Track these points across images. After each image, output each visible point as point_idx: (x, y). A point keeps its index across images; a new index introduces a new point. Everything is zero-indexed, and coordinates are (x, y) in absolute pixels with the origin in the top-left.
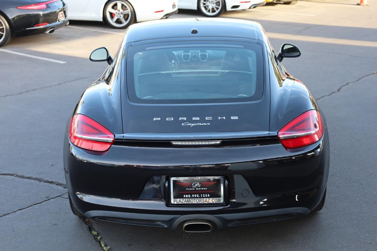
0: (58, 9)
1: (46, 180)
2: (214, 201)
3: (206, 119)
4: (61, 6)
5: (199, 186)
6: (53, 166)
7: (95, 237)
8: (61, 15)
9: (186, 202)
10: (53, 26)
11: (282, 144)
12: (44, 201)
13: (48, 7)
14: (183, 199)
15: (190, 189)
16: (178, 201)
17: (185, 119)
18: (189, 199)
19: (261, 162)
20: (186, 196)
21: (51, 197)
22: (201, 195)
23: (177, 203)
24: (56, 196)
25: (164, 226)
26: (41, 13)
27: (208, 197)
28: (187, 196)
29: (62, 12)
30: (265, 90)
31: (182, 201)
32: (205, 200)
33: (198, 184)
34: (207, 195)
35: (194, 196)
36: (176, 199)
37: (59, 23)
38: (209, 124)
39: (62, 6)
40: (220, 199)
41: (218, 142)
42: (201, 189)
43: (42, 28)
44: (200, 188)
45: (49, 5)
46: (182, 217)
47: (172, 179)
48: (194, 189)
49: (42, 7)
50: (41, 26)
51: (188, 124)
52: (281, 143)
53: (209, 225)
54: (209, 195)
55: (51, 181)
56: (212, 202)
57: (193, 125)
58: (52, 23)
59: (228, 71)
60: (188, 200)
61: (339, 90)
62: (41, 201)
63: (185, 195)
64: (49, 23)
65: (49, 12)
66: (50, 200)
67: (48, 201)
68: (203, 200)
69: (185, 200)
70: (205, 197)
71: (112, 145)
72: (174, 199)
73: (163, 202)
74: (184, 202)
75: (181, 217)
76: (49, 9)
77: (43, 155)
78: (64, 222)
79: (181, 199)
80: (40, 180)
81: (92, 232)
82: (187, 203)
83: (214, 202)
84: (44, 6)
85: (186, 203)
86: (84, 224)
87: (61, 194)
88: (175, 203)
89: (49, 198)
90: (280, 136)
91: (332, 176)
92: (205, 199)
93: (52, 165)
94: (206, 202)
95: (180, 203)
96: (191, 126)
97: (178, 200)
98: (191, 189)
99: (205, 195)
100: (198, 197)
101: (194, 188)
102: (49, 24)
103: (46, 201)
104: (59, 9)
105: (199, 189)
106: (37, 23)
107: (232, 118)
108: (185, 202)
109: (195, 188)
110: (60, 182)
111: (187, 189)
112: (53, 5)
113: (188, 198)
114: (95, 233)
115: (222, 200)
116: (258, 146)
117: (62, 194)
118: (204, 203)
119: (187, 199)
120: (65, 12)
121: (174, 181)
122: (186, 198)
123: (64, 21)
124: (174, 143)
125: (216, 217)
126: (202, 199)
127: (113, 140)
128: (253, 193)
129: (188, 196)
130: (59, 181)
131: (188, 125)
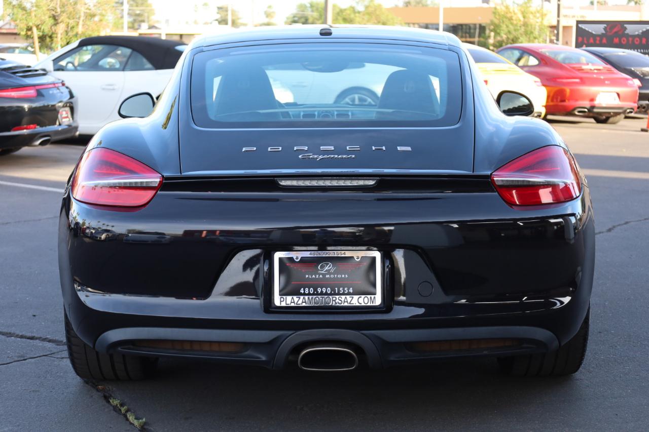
0: (59, 100)
1: (21, 334)
2: (361, 300)
3: (348, 149)
4: (66, 97)
5: (332, 271)
6: (36, 317)
7: (116, 409)
8: (64, 113)
9: (305, 302)
10: (48, 132)
11: (498, 193)
12: (14, 362)
13: (40, 94)
14: (300, 298)
15: (314, 276)
16: (290, 301)
17: (306, 148)
18: (311, 297)
19: (456, 226)
20: (304, 290)
21: (28, 356)
22: (336, 289)
23: (286, 304)
24: (38, 355)
25: (259, 358)
26: (26, 106)
27: (349, 294)
28: (307, 290)
29: (68, 109)
30: (465, 111)
31: (296, 301)
32: (343, 300)
33: (329, 267)
34: (348, 290)
35: (322, 291)
36: (285, 297)
37: (60, 128)
38: (353, 156)
39: (69, 97)
40: (374, 297)
41: (371, 183)
42: (336, 276)
43: (26, 133)
44: (334, 274)
45: (44, 92)
46: (296, 333)
47: (278, 255)
48: (321, 276)
49: (29, 94)
50: (25, 130)
51: (311, 155)
52: (497, 191)
53: (351, 352)
54: (351, 288)
55: (30, 335)
56: (358, 304)
57: (321, 157)
58: (46, 126)
59: (391, 111)
60: (308, 298)
61: (610, 230)
62: (8, 362)
63: (302, 289)
64: (42, 126)
65: (42, 105)
66: (27, 361)
67: (24, 361)
68: (340, 299)
69: (304, 298)
70: (343, 294)
71: (159, 192)
72: (280, 297)
73: (258, 301)
74: (300, 302)
75: (294, 334)
76: (42, 98)
77: (17, 303)
78: (54, 389)
79: (295, 297)
80: (9, 335)
81: (111, 401)
82: (307, 305)
83: (363, 304)
84: (31, 92)
85: (304, 304)
86: (95, 392)
87: (48, 353)
88: (283, 304)
89: (25, 358)
90: (495, 179)
91: (600, 332)
92: (343, 297)
93: (34, 316)
94: (346, 304)
95: (293, 305)
96: (317, 158)
97: (289, 298)
98: (316, 276)
99: (344, 289)
100: (329, 292)
101: (322, 274)
102: (40, 127)
103: (19, 361)
104: (60, 102)
105: (332, 276)
106: (17, 125)
107: (399, 148)
108: (303, 302)
109: (324, 275)
110: (48, 337)
111: (307, 276)
112: (51, 92)
113: (309, 294)
114: (115, 402)
115: (378, 300)
116: (448, 194)
117: (52, 353)
118: (342, 305)
119: (306, 297)
120: (72, 109)
121: (281, 260)
122: (304, 294)
123: (69, 126)
124: (284, 183)
125: (367, 337)
126: (337, 297)
127: (160, 181)
128: (440, 290)
129: (309, 290)
130: (46, 336)
131: (311, 157)
